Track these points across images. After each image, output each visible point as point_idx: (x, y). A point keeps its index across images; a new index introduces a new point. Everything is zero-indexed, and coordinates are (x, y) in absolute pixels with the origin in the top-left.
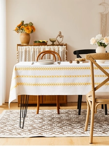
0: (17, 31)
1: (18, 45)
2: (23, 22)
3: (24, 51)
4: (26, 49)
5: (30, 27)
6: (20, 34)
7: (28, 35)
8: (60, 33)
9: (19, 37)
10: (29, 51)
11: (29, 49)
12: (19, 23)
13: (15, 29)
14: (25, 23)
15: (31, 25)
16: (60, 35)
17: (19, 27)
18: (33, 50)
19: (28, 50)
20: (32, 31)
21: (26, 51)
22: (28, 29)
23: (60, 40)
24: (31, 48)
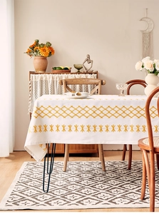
0: (29, 53)
1: (31, 73)
2: (38, 41)
3: (38, 80)
4: (42, 78)
5: (47, 49)
6: (33, 57)
7: (44, 58)
8: (89, 57)
9: (33, 62)
10: (46, 81)
11: (46, 78)
12: (33, 43)
13: (27, 51)
14: (40, 43)
15: (49, 45)
16: (88, 60)
17: (33, 48)
18: (51, 79)
19: (44, 79)
20: (50, 54)
21: (41, 81)
22: (44, 50)
23: (88, 66)
24: (49, 77)
